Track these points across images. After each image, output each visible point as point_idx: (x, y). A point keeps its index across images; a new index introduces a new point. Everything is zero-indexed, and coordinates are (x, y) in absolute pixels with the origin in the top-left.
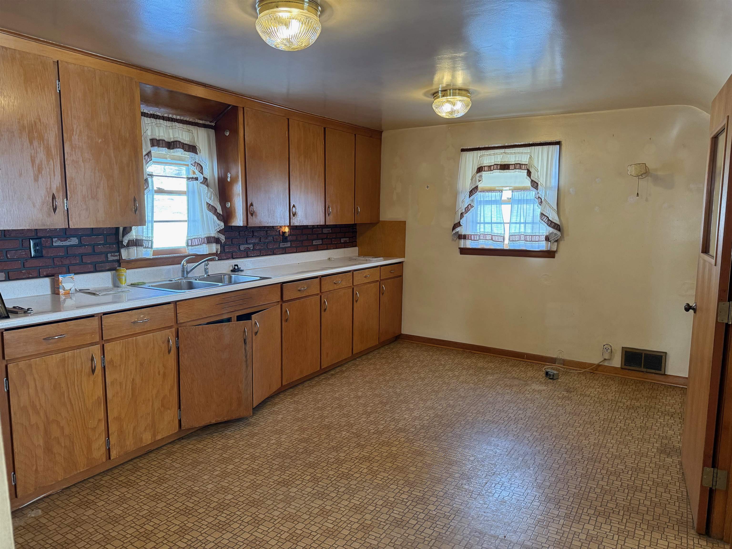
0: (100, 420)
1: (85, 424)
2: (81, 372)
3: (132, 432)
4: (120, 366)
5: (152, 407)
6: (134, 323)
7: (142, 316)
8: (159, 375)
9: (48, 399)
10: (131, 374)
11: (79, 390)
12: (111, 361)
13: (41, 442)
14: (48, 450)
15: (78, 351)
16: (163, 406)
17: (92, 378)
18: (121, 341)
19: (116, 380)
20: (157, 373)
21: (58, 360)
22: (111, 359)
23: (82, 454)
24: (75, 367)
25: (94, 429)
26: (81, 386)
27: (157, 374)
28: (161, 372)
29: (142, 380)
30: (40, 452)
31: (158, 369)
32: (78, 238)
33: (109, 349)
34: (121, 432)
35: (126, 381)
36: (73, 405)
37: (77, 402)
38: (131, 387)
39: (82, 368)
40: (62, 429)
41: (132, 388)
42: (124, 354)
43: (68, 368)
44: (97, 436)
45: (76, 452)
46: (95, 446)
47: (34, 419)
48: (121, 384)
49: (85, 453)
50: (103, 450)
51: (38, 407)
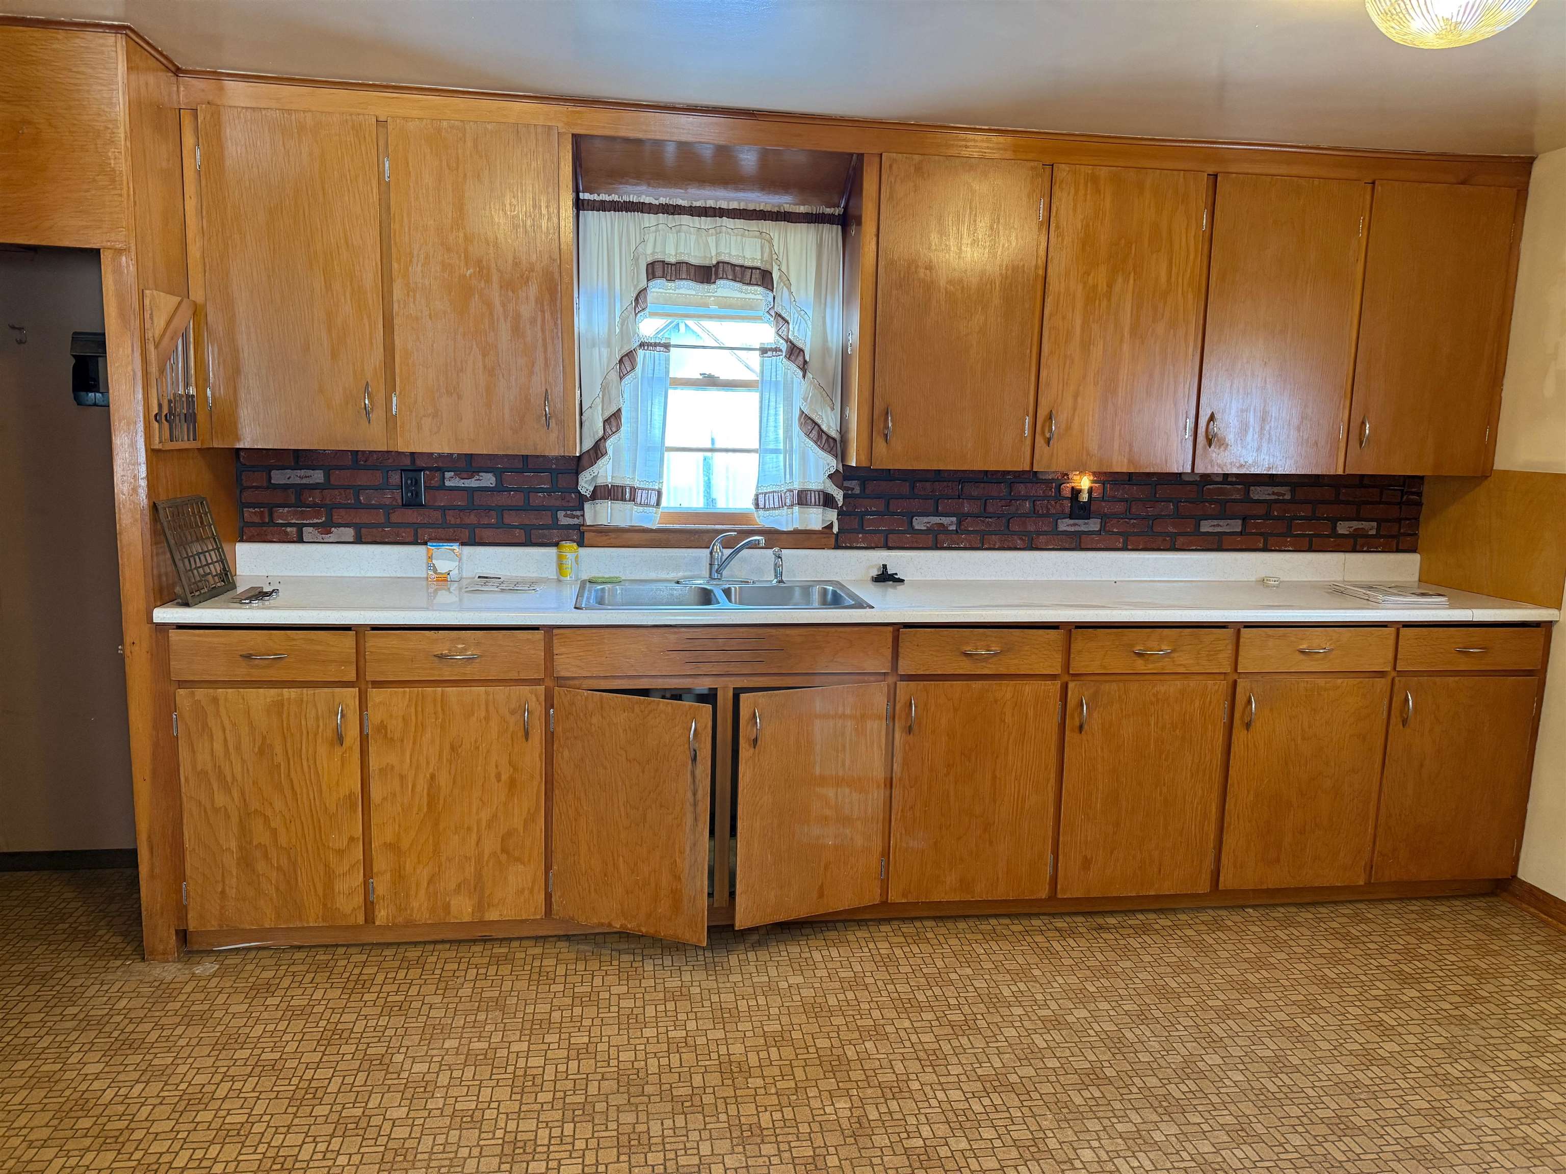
0: (352, 839)
1: (321, 837)
2: (316, 735)
3: (426, 884)
4: (402, 741)
5: (477, 844)
6: (441, 657)
7: (460, 646)
8: (499, 781)
9: (248, 770)
10: (428, 763)
11: (309, 767)
12: (382, 728)
13: (233, 845)
14: (246, 862)
15: (311, 691)
16: (504, 850)
17: (338, 751)
18: (407, 690)
19: (393, 767)
20: (493, 775)
21: (268, 700)
22: (382, 721)
23: (313, 893)
24: (303, 722)
25: (340, 853)
26: (315, 762)
27: (493, 779)
28: (504, 777)
29: (454, 783)
30: (230, 862)
31: (497, 766)
32: (495, 475)
33: (377, 700)
34: (399, 876)
35: (416, 775)
36: (296, 794)
37: (305, 790)
38: (425, 791)
39: (318, 726)
40: (274, 832)
41: (428, 795)
42: (413, 718)
43: (288, 720)
44: (346, 868)
45: (300, 884)
46: (341, 886)
47: (220, 799)
48: (402, 778)
49: (320, 892)
50: (359, 900)
51: (229, 779)
